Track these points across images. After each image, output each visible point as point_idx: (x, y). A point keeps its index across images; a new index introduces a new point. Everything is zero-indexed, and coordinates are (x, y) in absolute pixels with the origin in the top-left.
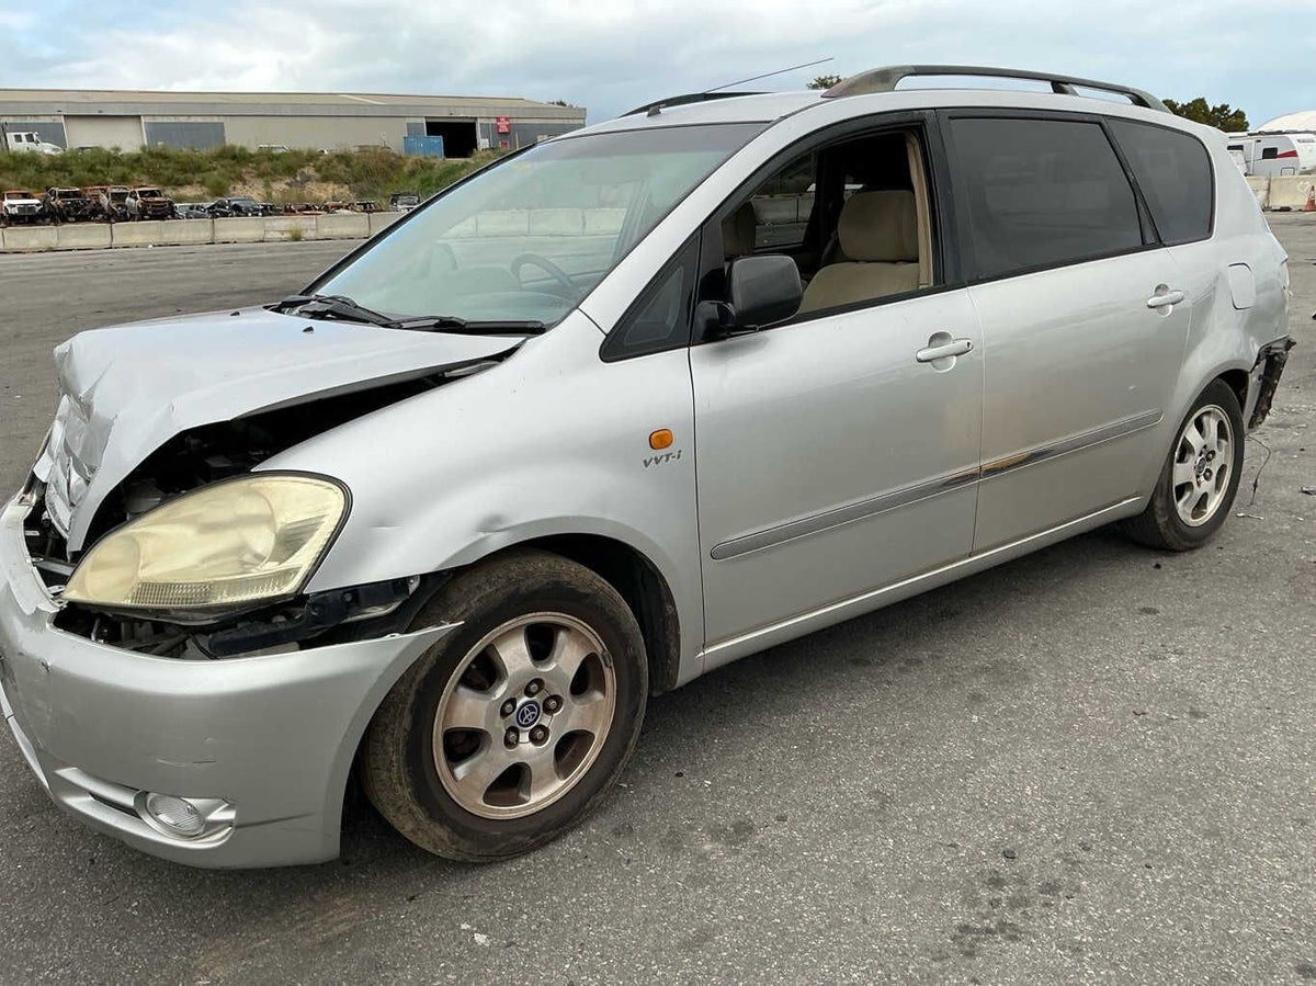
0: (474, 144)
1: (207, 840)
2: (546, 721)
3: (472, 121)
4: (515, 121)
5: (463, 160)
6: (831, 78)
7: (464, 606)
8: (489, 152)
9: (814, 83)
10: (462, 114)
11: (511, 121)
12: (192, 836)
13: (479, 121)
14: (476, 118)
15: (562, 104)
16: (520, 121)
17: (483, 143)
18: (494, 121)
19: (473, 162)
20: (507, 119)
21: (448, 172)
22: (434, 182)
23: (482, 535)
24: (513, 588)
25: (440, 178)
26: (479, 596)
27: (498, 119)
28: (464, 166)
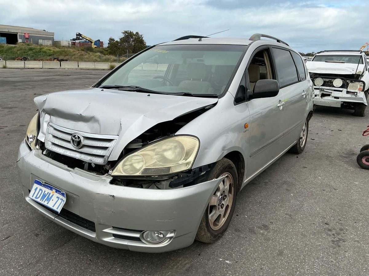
0: (17, 41)
1: (163, 244)
2: (223, 202)
3: (16, 34)
4: (31, 35)
5: (14, 45)
6: (128, 31)
7: (216, 172)
8: (22, 43)
9: (124, 32)
10: (13, 31)
11: (29, 35)
12: (159, 243)
13: (18, 34)
14: (17, 33)
15: (44, 30)
16: (32, 35)
17: (20, 41)
18: (24, 34)
19: (18, 46)
20: (28, 34)
21: (10, 49)
22: (4, 51)
23: (223, 151)
24: (223, 166)
25: (7, 50)
26: (218, 168)
27: (25, 34)
28: (15, 47)
